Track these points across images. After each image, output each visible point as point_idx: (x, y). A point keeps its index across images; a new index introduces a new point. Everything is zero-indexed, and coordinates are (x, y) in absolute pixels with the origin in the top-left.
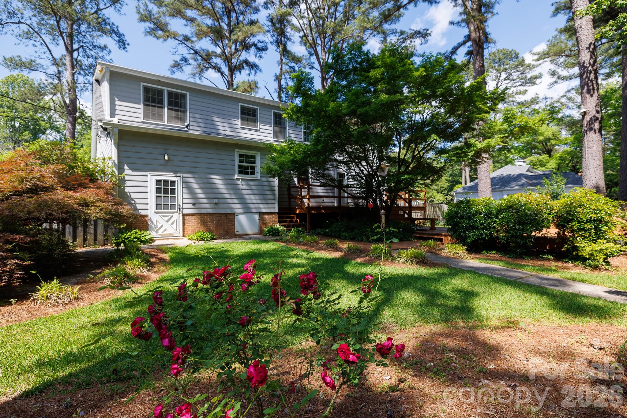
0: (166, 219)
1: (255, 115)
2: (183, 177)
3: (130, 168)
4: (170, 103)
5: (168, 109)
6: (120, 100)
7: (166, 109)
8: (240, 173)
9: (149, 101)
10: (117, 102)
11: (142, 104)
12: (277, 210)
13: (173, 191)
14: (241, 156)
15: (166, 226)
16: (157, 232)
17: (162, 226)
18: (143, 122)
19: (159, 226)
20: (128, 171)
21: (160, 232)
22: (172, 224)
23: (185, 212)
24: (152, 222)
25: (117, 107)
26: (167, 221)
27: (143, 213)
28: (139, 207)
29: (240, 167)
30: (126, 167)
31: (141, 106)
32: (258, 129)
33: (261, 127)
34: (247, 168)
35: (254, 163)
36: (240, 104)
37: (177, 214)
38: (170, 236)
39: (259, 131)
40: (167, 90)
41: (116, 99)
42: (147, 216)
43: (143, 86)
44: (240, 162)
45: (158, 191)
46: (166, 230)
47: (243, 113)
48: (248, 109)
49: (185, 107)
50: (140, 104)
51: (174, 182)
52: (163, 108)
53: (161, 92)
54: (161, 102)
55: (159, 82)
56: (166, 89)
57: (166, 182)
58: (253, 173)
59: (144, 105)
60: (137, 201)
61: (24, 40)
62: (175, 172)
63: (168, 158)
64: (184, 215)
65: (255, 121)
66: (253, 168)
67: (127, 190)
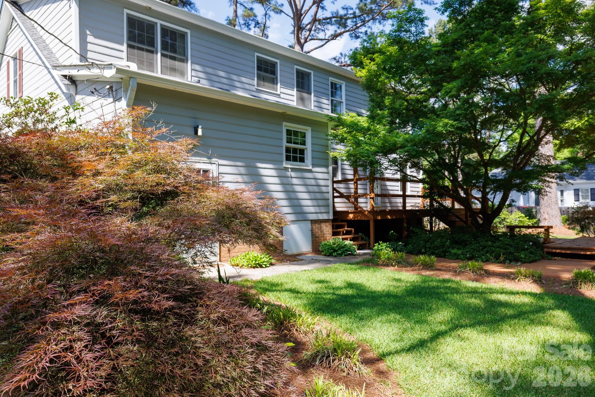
1: (273, 72)
2: (219, 165)
4: (164, 47)
5: (162, 55)
6: (96, 37)
7: (159, 55)
8: (288, 159)
9: (134, 41)
10: (90, 39)
11: (125, 45)
12: (331, 217)
14: (289, 132)
25: (90, 47)
29: (288, 150)
31: (124, 48)
32: (278, 93)
33: (283, 90)
34: (295, 150)
35: (304, 143)
36: (256, 54)
39: (278, 96)
40: (161, 25)
41: (88, 32)
43: (127, 14)
44: (288, 142)
47: (259, 68)
48: (266, 62)
49: (184, 53)
50: (122, 44)
52: (154, 52)
53: (152, 27)
54: (152, 43)
55: (149, 11)
56: (159, 22)
58: (302, 160)
59: (129, 46)
62: (210, 157)
63: (203, 132)
65: (274, 81)
66: (302, 152)
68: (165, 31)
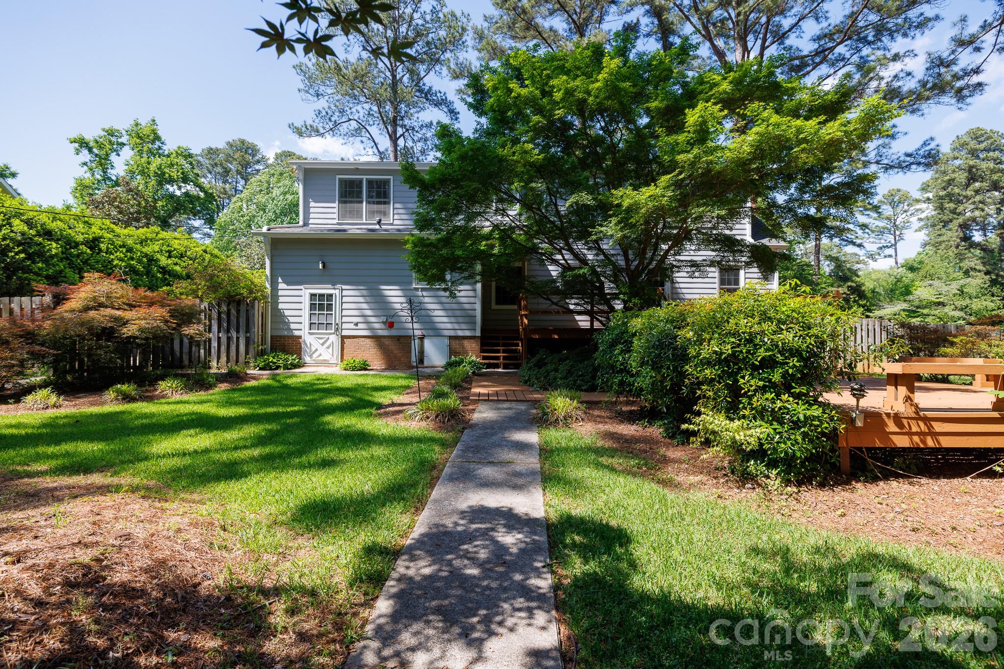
0: (321, 341)
2: (342, 290)
3: (285, 282)
4: (369, 195)
5: (367, 202)
6: (315, 202)
7: (364, 203)
9: (346, 197)
10: (312, 204)
11: (337, 202)
12: (479, 333)
13: (329, 308)
15: (322, 350)
16: (311, 356)
17: (316, 350)
18: (338, 224)
19: (313, 349)
20: (282, 286)
21: (315, 356)
22: (328, 348)
23: (345, 333)
24: (306, 344)
25: (310, 210)
26: (323, 344)
27: (297, 333)
28: (293, 326)
30: (280, 280)
31: (336, 204)
37: (334, 336)
38: (325, 363)
40: (367, 179)
41: (310, 200)
42: (300, 337)
43: (339, 179)
45: (312, 307)
46: (320, 355)
49: (388, 197)
50: (334, 202)
51: (331, 295)
52: (361, 202)
53: (359, 183)
54: (359, 195)
55: (357, 171)
56: (365, 177)
57: (322, 296)
59: (340, 202)
60: (291, 319)
61: (351, 139)
62: (334, 284)
64: (343, 338)
67: (281, 306)
68: (370, 182)
